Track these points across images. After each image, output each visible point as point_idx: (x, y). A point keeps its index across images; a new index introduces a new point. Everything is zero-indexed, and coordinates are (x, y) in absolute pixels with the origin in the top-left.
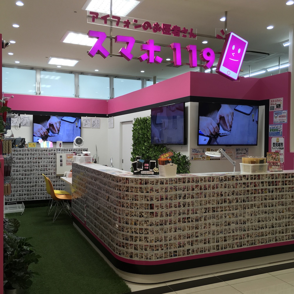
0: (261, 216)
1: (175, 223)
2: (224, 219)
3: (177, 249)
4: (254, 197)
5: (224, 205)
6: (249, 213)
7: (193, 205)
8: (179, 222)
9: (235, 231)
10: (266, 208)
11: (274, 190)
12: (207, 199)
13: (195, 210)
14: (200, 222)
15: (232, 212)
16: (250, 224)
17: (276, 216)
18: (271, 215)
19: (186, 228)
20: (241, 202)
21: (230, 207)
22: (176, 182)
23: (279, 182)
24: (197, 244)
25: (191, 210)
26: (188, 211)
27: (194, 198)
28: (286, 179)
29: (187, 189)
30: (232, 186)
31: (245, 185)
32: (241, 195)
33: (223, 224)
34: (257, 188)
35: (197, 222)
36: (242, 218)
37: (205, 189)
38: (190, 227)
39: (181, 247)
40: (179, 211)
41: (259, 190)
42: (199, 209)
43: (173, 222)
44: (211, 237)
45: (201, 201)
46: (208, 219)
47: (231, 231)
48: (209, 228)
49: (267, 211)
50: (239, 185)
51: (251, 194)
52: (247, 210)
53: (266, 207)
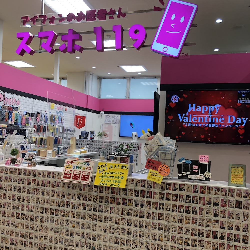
0: (121, 236)
1: (8, 217)
2: (65, 227)
3: (9, 246)
4: (111, 208)
5: (65, 209)
6: (102, 228)
7: (28, 201)
8: (12, 216)
9: (80, 245)
10: (129, 227)
11: (146, 204)
12: (45, 197)
13: (30, 207)
14: (35, 223)
15: (76, 220)
16: (102, 243)
17: (147, 243)
18: (138, 239)
19: (20, 225)
20: (90, 211)
21: (75, 214)
22: (12, 173)
23: (155, 193)
24: (30, 247)
25: (26, 206)
26: (23, 206)
27: (30, 193)
28: (169, 191)
29: (23, 182)
30: (77, 188)
31: (98, 189)
32: (90, 201)
33: (64, 233)
34: (116, 196)
35: (32, 222)
36: (90, 231)
37: (44, 186)
38: (24, 225)
39: (13, 245)
40: (13, 204)
41: (118, 199)
42: (35, 208)
43: (6, 214)
44: (48, 243)
45: (38, 198)
46: (45, 221)
47: (74, 244)
48: (46, 232)
49: (132, 232)
50: (88, 188)
51: (106, 202)
52: (98, 223)
53: (131, 226)
